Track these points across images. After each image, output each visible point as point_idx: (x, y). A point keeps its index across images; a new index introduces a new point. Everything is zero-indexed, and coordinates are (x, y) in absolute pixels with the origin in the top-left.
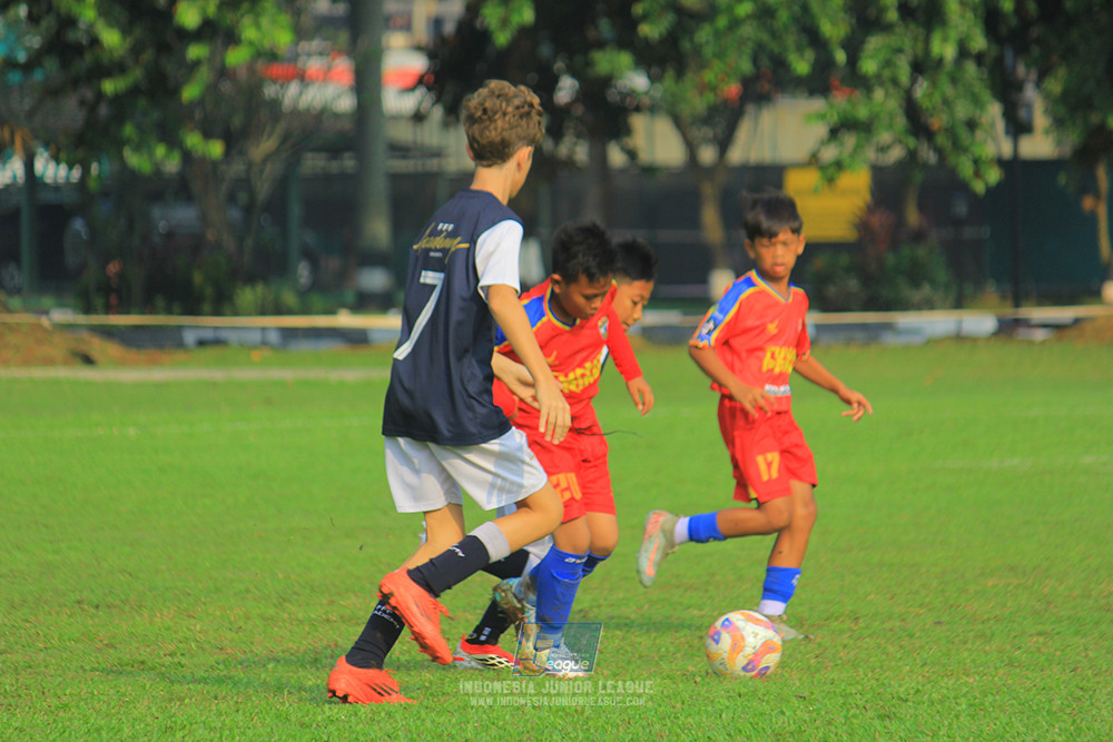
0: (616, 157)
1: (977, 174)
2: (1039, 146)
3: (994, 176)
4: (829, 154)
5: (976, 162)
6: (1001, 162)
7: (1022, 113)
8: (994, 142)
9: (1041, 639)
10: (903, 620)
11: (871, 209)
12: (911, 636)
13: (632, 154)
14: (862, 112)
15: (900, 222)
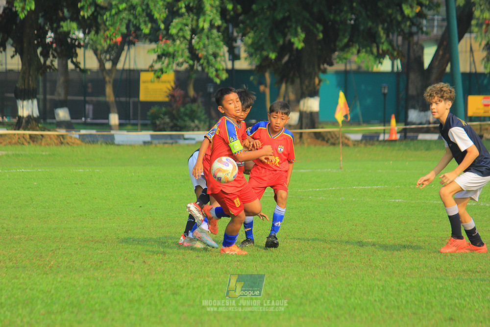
0: (71, 66)
1: (217, 76)
2: (242, 64)
3: (224, 76)
4: (157, 66)
5: (217, 70)
6: (227, 71)
7: (236, 51)
8: (224, 63)
9: (238, 263)
10: (184, 255)
11: (174, 89)
12: (186, 262)
13: (77, 65)
14: (171, 50)
15: (186, 95)
